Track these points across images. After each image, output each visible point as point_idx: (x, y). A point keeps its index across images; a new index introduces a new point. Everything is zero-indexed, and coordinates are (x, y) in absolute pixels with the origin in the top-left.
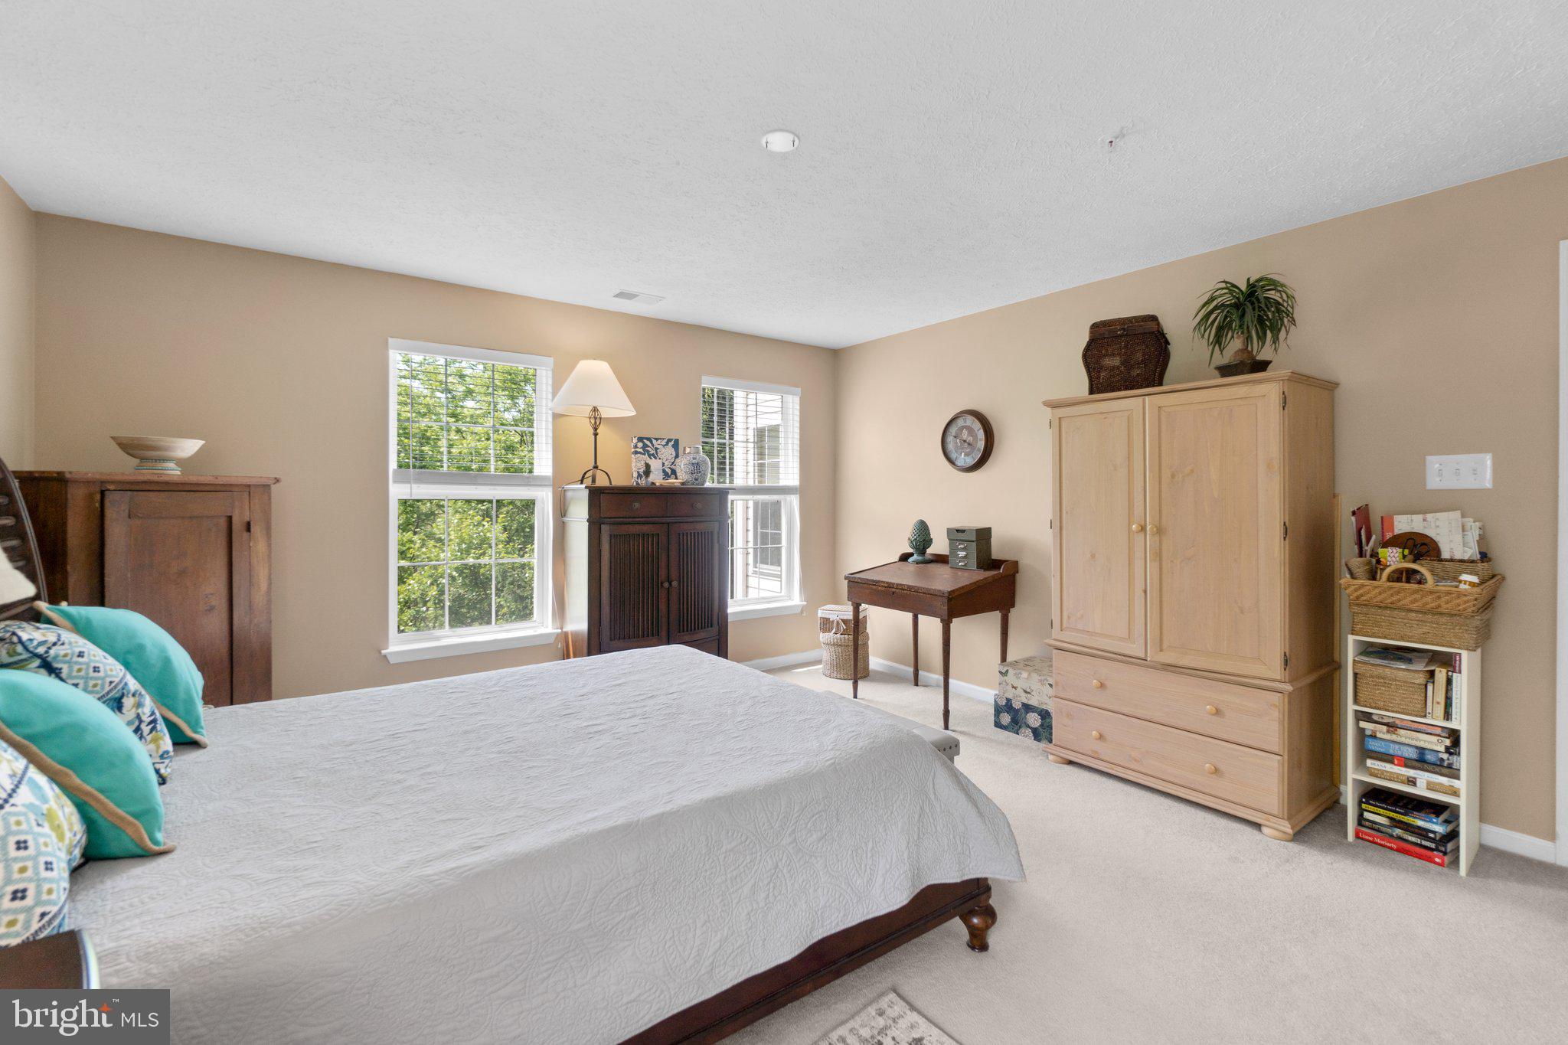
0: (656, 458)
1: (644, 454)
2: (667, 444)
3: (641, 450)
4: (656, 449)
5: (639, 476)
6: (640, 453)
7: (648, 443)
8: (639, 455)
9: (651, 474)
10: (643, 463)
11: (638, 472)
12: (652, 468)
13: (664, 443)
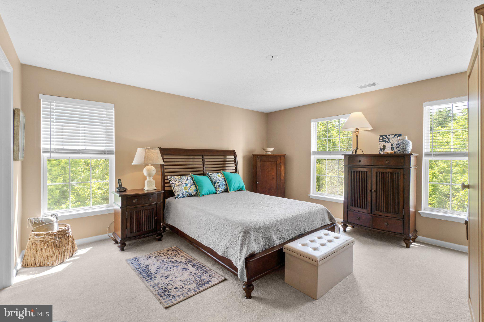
0: (388, 143)
1: (383, 142)
2: (394, 136)
3: (382, 140)
4: (389, 139)
5: (381, 150)
6: (381, 141)
7: (385, 137)
8: (380, 142)
9: (386, 149)
10: (382, 145)
11: (380, 149)
12: (386, 147)
13: (393, 136)
